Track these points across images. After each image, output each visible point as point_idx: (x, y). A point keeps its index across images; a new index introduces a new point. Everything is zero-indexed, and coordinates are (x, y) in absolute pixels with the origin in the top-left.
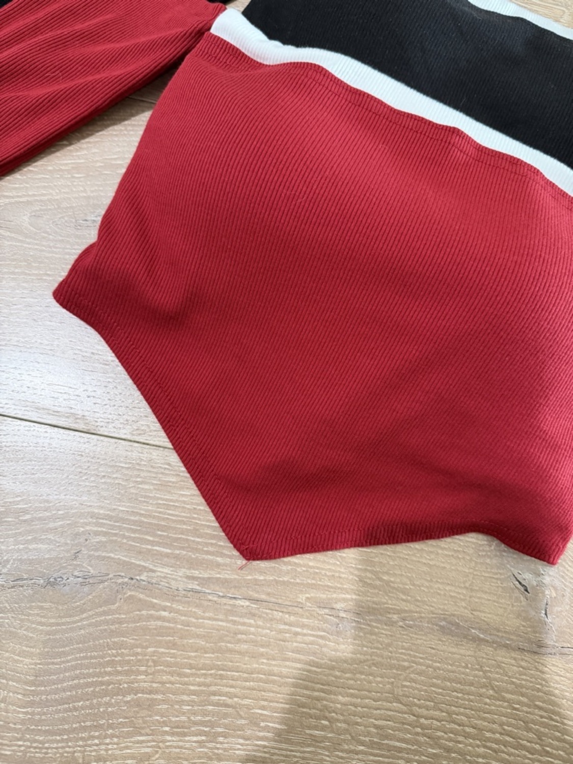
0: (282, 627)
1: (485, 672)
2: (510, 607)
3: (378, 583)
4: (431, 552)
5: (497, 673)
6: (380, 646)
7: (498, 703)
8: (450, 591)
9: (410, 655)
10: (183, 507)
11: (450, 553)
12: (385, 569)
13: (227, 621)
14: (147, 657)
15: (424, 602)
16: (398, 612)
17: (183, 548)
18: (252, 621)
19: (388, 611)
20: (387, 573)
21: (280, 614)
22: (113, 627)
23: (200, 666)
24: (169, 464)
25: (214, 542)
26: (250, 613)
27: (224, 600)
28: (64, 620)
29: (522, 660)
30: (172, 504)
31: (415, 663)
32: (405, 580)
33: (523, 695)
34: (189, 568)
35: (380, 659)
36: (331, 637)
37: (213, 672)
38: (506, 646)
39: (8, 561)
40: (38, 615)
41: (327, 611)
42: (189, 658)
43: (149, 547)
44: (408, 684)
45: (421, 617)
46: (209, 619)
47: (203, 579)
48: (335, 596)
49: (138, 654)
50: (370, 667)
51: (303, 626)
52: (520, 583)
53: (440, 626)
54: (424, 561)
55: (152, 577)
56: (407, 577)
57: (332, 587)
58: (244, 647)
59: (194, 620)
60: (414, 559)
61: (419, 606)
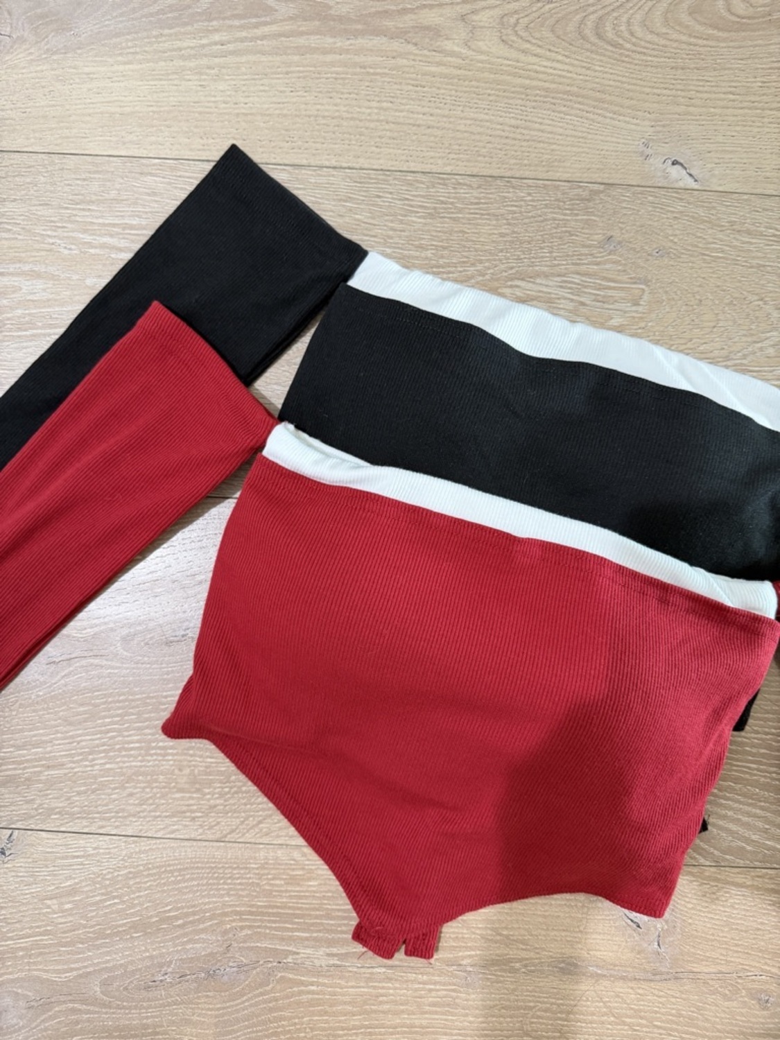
0: (417, 986)
1: (604, 1003)
2: (624, 944)
3: (498, 938)
4: (545, 904)
5: (616, 1002)
6: (506, 991)
7: (619, 1027)
8: (566, 936)
9: (534, 996)
10: (314, 896)
11: (563, 903)
12: (503, 925)
13: (369, 987)
14: (304, 1026)
15: (543, 949)
16: (520, 960)
17: (319, 931)
18: (390, 985)
19: (510, 961)
20: (506, 928)
21: (414, 975)
22: (271, 1005)
23: (351, 1027)
24: (294, 860)
25: (346, 922)
26: (388, 978)
27: (363, 970)
28: (228, 1004)
29: (639, 988)
30: (302, 894)
31: (540, 1002)
32: (523, 932)
33: (642, 1018)
34: (328, 947)
35: (508, 1003)
36: (462, 990)
37: (362, 1030)
38: (623, 978)
39: (171, 962)
40: (205, 1003)
41: (455, 967)
42: (340, 1022)
43: (290, 934)
44: (535, 1020)
45: (542, 963)
46: (352, 987)
47: (342, 954)
48: (461, 954)
49: (295, 1024)
50: (499, 1010)
51: (435, 983)
52: (632, 921)
53: (560, 968)
54: (539, 913)
55: (297, 959)
56: (525, 929)
57: (457, 947)
58: (386, 1007)
59: (339, 990)
60: (529, 912)
61: (538, 953)
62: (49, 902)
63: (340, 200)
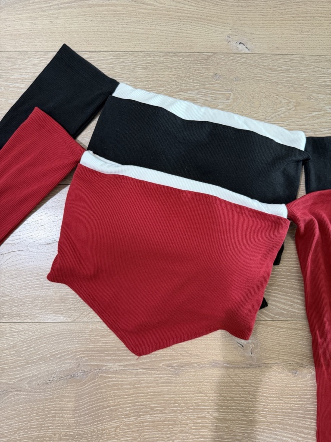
0: (156, 376)
1: (231, 378)
2: (238, 353)
3: (187, 354)
4: (205, 340)
5: (236, 377)
6: (192, 376)
7: (237, 387)
8: (214, 352)
9: (203, 377)
10: (112, 342)
11: (212, 339)
12: (189, 349)
13: (136, 378)
14: (111, 395)
15: (205, 358)
16: (196, 363)
17: (115, 356)
18: (145, 376)
19: (192, 363)
20: (190, 350)
21: (154, 372)
22: (97, 387)
23: (130, 394)
24: (103, 328)
25: (126, 352)
26: (144, 373)
27: (133, 371)
28: (80, 388)
29: (245, 371)
30: (108, 341)
31: (206, 379)
32: (197, 351)
33: (246, 383)
34: (119, 363)
35: (192, 380)
36: (174, 376)
37: (134, 395)
38: (238, 368)
39: (56, 372)
40: (71, 388)
41: (170, 367)
42: (125, 392)
43: (104, 358)
44: (204, 387)
45: (205, 363)
46: (130, 378)
47: (125, 365)
48: (172, 362)
49: (107, 394)
50: (189, 383)
51: (163, 374)
52: (240, 344)
53: (212, 365)
54: (203, 343)
55: (107, 368)
56: (197, 350)
57: (171, 359)
58: (144, 385)
59: (124, 379)
60: (199, 343)
61: (203, 360)
62: (5, 351)
63: (108, 64)
